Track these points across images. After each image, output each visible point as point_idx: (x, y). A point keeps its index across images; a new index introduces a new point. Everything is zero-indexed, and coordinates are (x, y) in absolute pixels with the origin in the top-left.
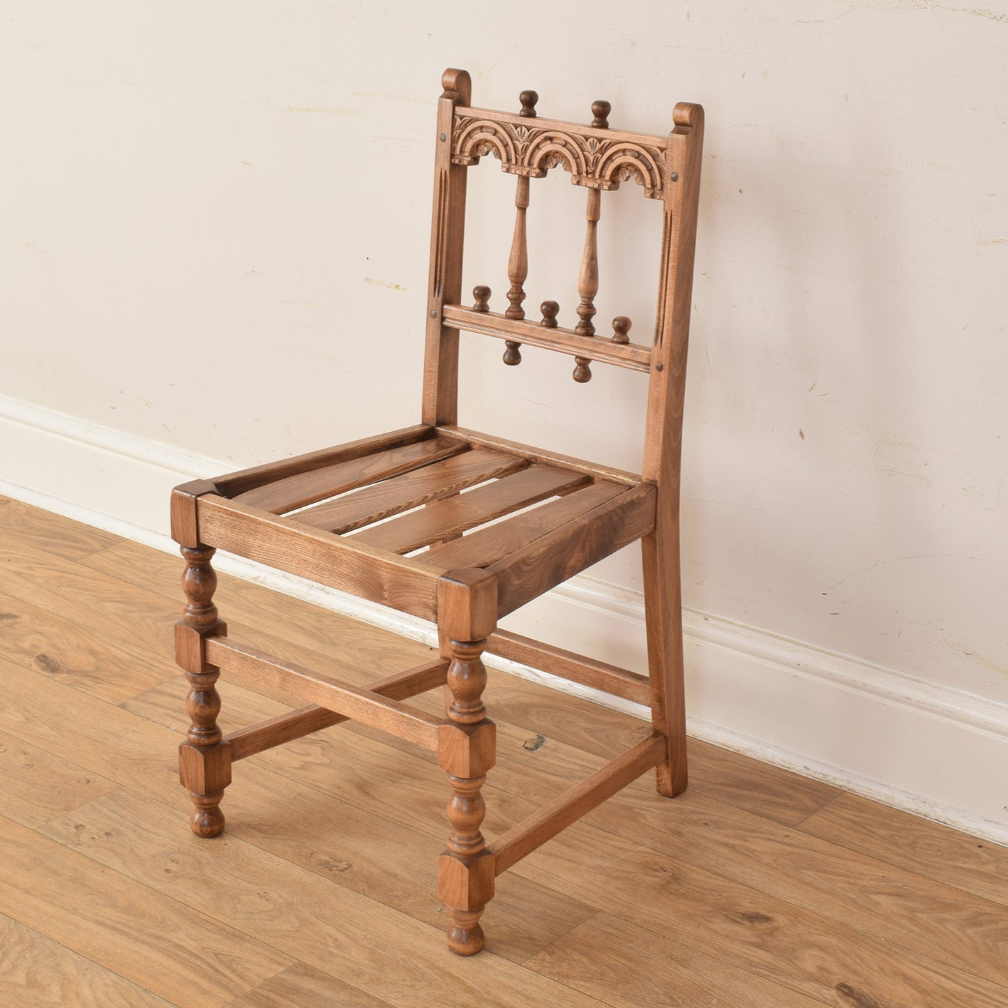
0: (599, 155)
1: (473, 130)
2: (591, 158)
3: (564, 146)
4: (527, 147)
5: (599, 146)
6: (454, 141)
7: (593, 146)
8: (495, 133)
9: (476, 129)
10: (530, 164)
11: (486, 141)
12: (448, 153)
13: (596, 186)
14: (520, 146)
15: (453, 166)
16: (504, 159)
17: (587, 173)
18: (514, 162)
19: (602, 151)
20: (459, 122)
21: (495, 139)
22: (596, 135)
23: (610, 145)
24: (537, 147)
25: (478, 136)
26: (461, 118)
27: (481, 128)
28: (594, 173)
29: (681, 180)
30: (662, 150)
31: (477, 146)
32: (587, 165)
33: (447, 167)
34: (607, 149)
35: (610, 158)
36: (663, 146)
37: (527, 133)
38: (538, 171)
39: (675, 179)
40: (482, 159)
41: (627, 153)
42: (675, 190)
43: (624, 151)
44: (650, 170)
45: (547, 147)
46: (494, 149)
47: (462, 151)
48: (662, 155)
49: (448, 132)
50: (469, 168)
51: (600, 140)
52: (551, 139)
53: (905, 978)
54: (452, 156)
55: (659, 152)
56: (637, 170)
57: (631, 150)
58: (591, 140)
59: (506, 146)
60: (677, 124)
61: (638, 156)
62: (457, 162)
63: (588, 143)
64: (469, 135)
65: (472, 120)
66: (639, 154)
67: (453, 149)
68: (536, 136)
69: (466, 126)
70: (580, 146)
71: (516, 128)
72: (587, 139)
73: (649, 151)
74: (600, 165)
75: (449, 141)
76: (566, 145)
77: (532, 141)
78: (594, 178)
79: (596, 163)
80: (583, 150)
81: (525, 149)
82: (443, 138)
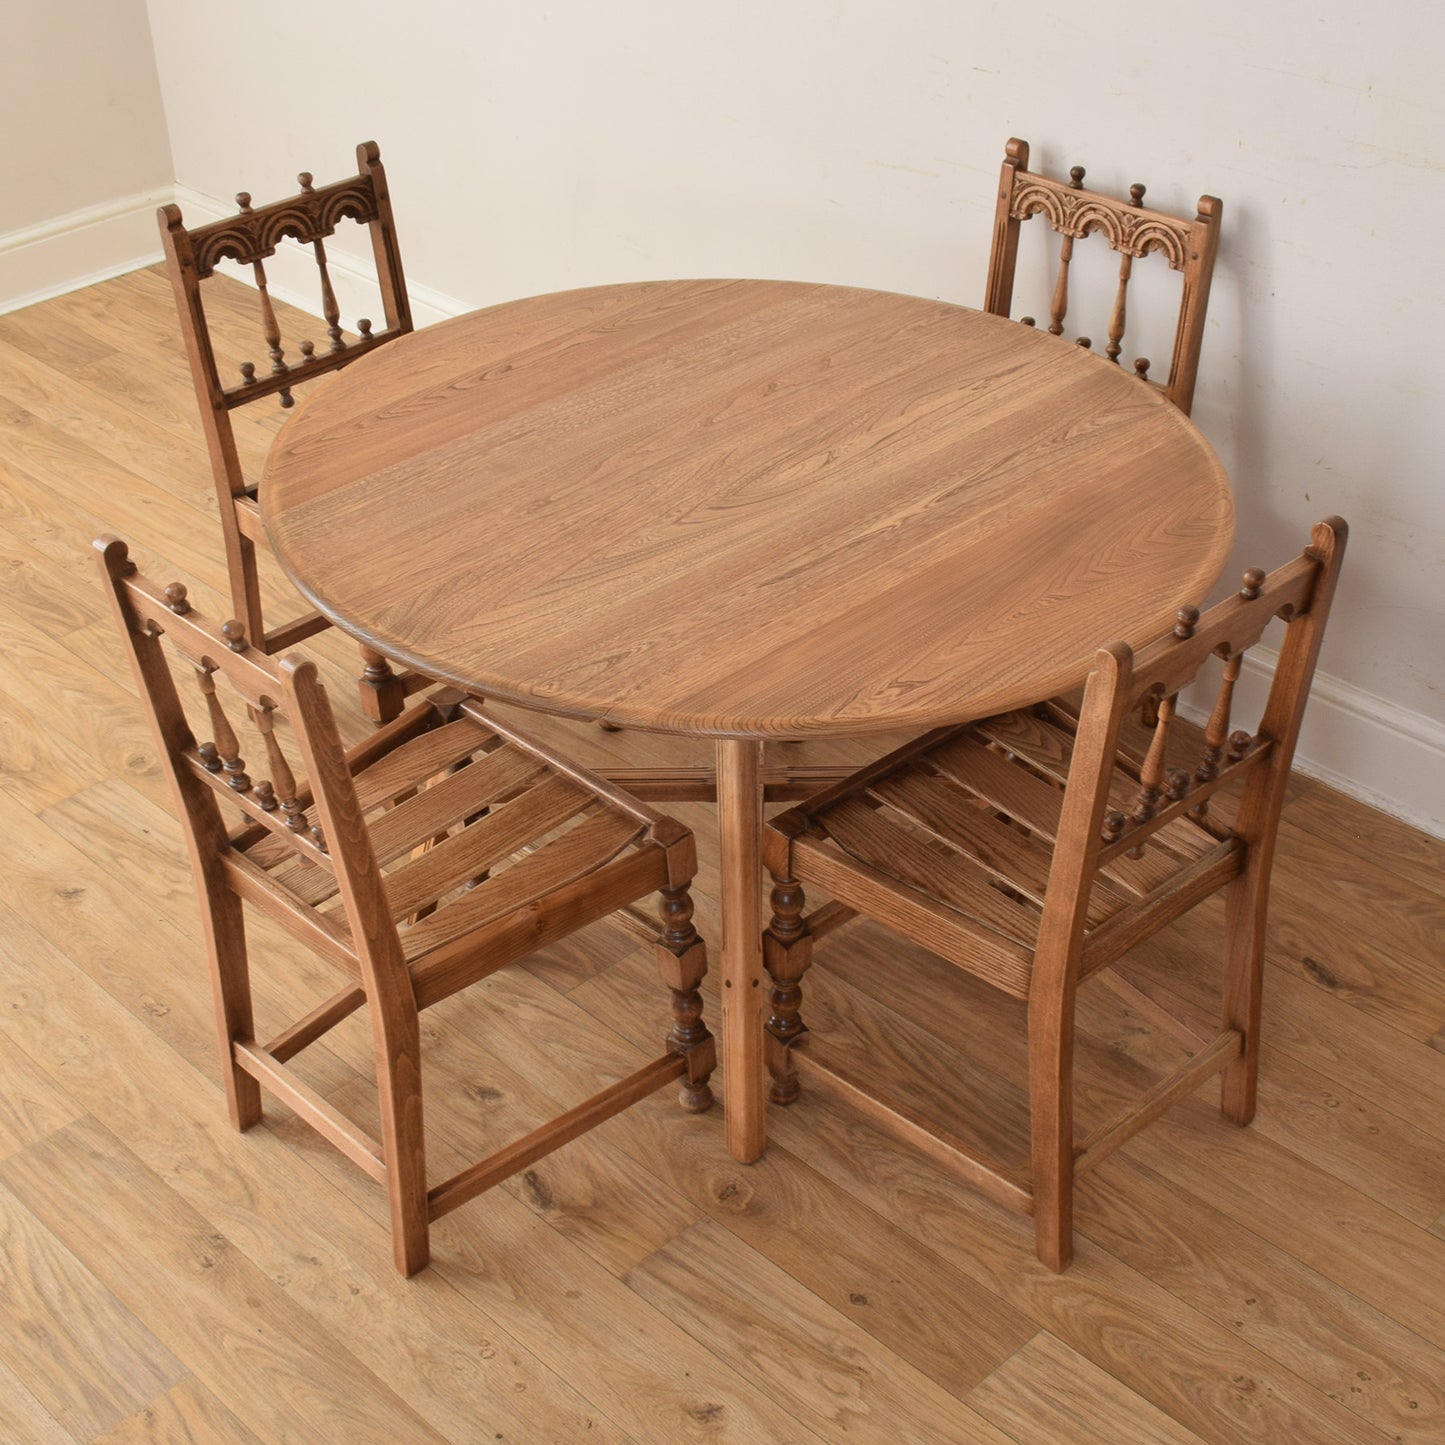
0: (1134, 229)
1: (1029, 193)
2: (1127, 231)
3: (1105, 217)
5: (1134, 222)
6: (1013, 199)
7: (1129, 220)
8: (1048, 197)
9: (1032, 192)
10: (1075, 227)
11: (1039, 203)
12: (1007, 209)
13: (1129, 253)
14: (1068, 212)
15: (1010, 218)
16: (1054, 220)
17: (1123, 241)
18: (1062, 223)
19: (1137, 226)
20: (1017, 184)
21: (1047, 203)
22: (1132, 212)
23: (1144, 222)
24: (1083, 214)
25: (1033, 198)
26: (1020, 181)
27: (1036, 192)
28: (1128, 242)
29: (1200, 259)
30: (1186, 233)
31: (1031, 206)
32: (1123, 235)
33: (1006, 220)
34: (1140, 225)
35: (1142, 233)
36: (1187, 229)
37: (1075, 202)
38: (1081, 233)
39: (1195, 258)
40: (1034, 216)
41: (1158, 231)
42: (1196, 266)
43: (1155, 228)
44: (1175, 247)
45: (1091, 216)
46: (1045, 210)
47: (1019, 208)
48: (1186, 237)
49: (1007, 190)
50: (1022, 222)
51: (1136, 217)
52: (1094, 209)
53: (1359, 957)
54: (1011, 211)
55: (1183, 233)
56: (1164, 245)
57: (1160, 229)
58: (1127, 216)
59: (1056, 209)
60: (1200, 213)
61: (1166, 234)
62: (1014, 216)
63: (1125, 218)
64: (1025, 196)
65: (1030, 185)
66: (1167, 233)
67: (1011, 205)
68: (1082, 205)
69: (1023, 189)
70: (1118, 219)
71: (1066, 196)
72: (1125, 214)
73: (1175, 231)
74: (1134, 237)
75: (1008, 198)
76: (1106, 216)
77: (1078, 209)
78: (1129, 248)
79: (1131, 235)
80: (1120, 222)
81: (1072, 214)
82: (1004, 197)
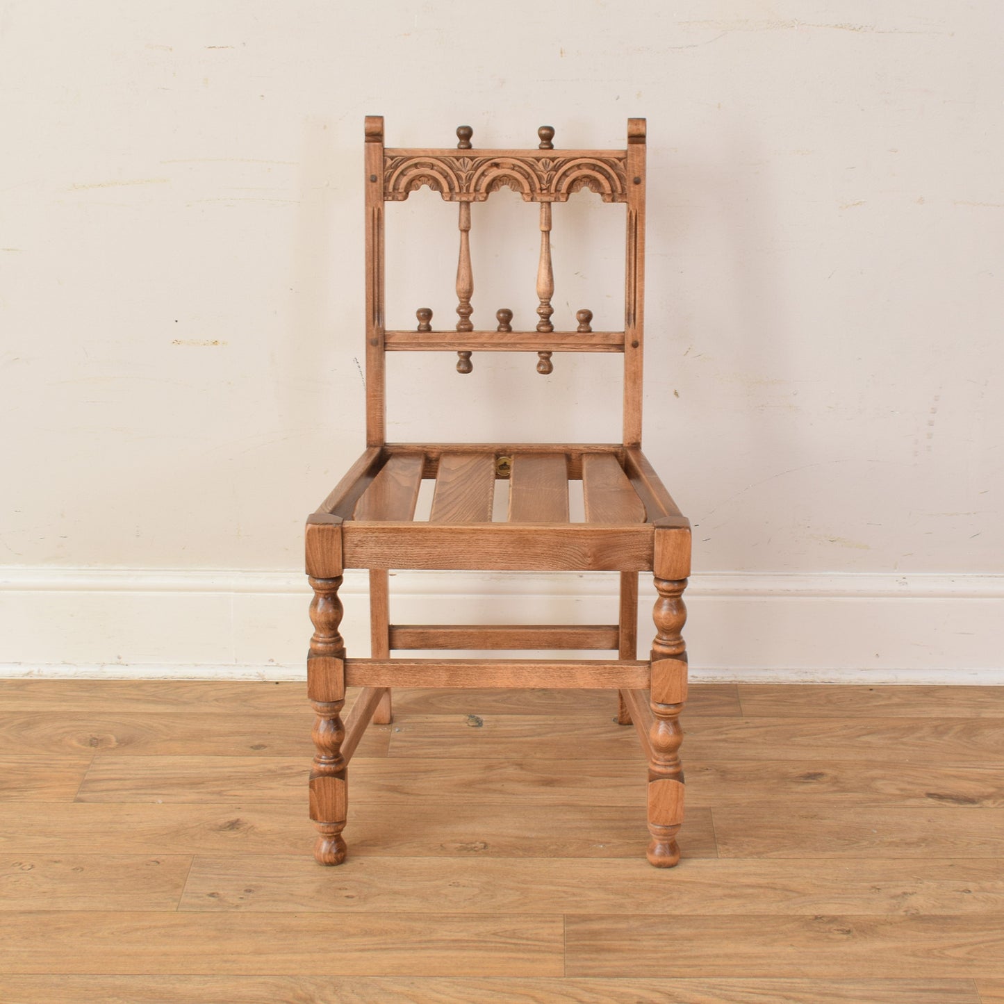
0: (553, 173)
1: (406, 169)
2: (545, 177)
3: (513, 169)
4: (472, 175)
5: (552, 164)
6: (385, 180)
7: (545, 165)
8: (432, 167)
9: (409, 167)
10: (476, 190)
11: (422, 176)
12: (380, 192)
14: (464, 176)
16: (446, 189)
17: (541, 189)
18: (457, 190)
19: (556, 169)
20: (389, 162)
21: (433, 173)
22: (546, 155)
23: (564, 162)
24: (483, 174)
25: (413, 173)
26: (392, 158)
27: (416, 165)
28: (548, 189)
30: (620, 160)
31: (413, 181)
32: (540, 183)
33: (380, 205)
34: (560, 166)
35: (565, 174)
36: (621, 155)
37: (471, 163)
38: (483, 197)
39: (637, 183)
41: (583, 167)
42: (638, 192)
43: (579, 166)
44: (609, 178)
45: (494, 172)
46: (432, 182)
47: (395, 189)
48: (621, 164)
49: (377, 172)
51: (553, 159)
52: (497, 165)
55: (617, 161)
56: (594, 180)
57: (586, 164)
58: (542, 160)
59: (446, 177)
60: (629, 136)
61: (594, 167)
63: (540, 164)
64: (402, 173)
65: (406, 158)
66: (598, 166)
67: (385, 188)
68: (480, 164)
69: (397, 167)
70: (531, 166)
71: (458, 160)
72: (538, 160)
73: (605, 162)
74: (555, 181)
75: (380, 180)
76: (514, 167)
77: (476, 169)
78: (549, 193)
79: (550, 181)
80: (534, 171)
81: (469, 179)
82: (373, 179)
